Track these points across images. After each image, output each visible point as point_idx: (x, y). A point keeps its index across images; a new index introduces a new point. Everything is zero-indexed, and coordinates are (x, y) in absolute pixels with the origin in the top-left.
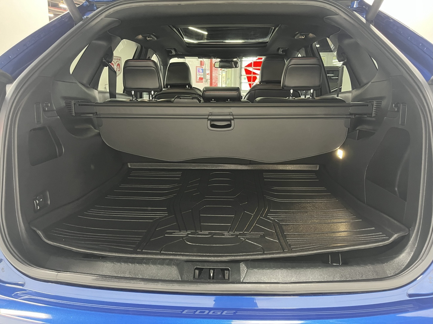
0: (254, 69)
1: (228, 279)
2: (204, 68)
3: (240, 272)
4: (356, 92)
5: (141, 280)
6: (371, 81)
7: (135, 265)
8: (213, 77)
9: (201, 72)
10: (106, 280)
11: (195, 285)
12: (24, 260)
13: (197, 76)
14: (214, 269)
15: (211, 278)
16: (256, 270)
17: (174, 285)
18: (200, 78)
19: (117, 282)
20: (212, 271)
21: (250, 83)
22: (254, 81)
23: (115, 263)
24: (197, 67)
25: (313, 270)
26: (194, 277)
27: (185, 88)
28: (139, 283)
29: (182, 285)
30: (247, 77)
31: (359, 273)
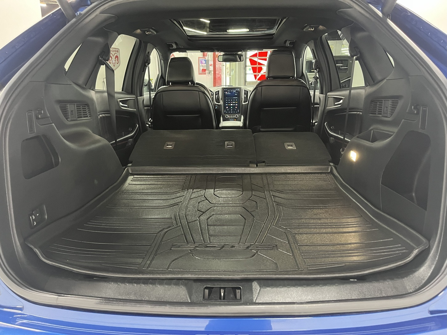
0: (259, 59)
1: (239, 298)
2: (206, 59)
3: (253, 291)
4: (370, 90)
5: (147, 303)
6: (386, 78)
7: (140, 285)
8: (216, 68)
9: (204, 64)
10: (110, 304)
11: (206, 308)
12: (21, 282)
13: (200, 68)
14: (224, 288)
15: (222, 298)
16: (268, 289)
17: (183, 307)
18: (203, 69)
19: (121, 306)
20: (222, 291)
21: (255, 74)
22: (259, 72)
23: (118, 283)
24: (200, 58)
25: (329, 287)
26: (204, 298)
27: (187, 85)
28: (146, 307)
29: (191, 308)
30: (252, 68)
31: (378, 289)
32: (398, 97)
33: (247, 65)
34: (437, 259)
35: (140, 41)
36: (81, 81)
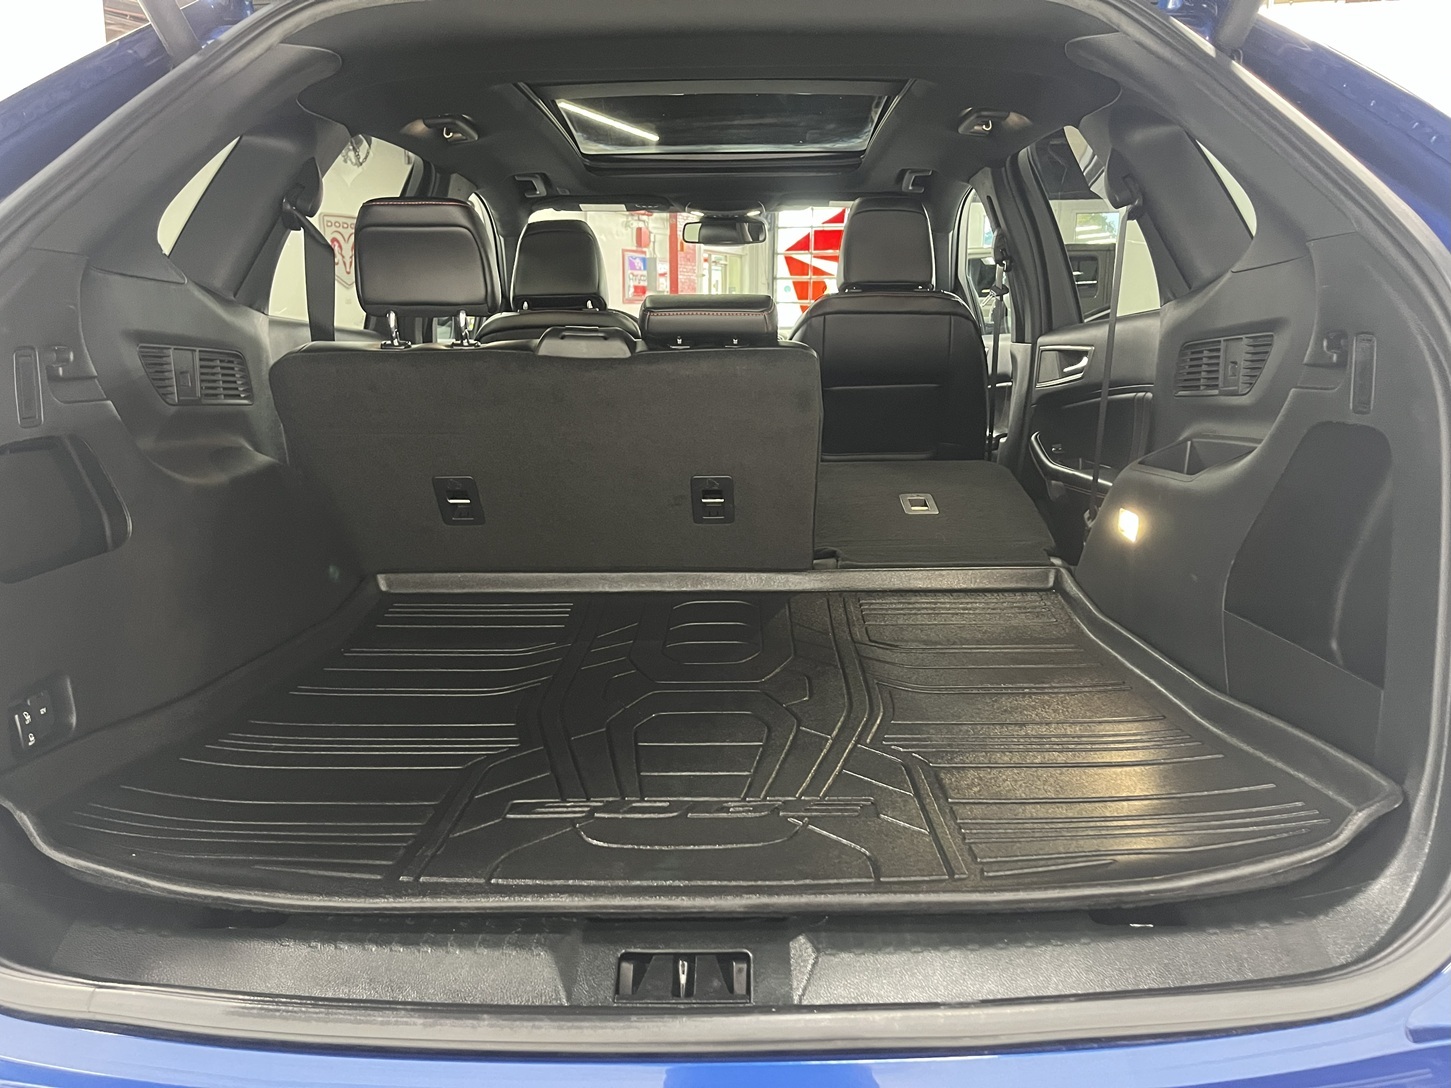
0: (815, 257)
1: (744, 992)
2: (648, 256)
3: (790, 965)
5: (413, 1010)
6: (1233, 265)
7: (391, 950)
9: (640, 269)
10: (278, 1014)
11: (621, 1024)
13: (627, 279)
14: (690, 958)
15: (683, 991)
16: (846, 957)
17: (541, 1024)
18: (636, 288)
19: (318, 1020)
20: (683, 965)
21: (805, 302)
23: (313, 944)
24: (626, 253)
25: (1058, 949)
26: (617, 991)
27: (581, 309)
28: (406, 1024)
29: (570, 1024)
30: (796, 285)
32: (1272, 325)
33: (778, 276)
34: (1427, 851)
35: (426, 164)
36: (220, 277)
